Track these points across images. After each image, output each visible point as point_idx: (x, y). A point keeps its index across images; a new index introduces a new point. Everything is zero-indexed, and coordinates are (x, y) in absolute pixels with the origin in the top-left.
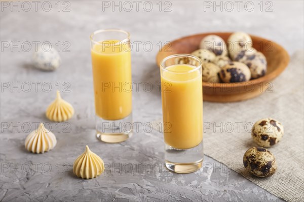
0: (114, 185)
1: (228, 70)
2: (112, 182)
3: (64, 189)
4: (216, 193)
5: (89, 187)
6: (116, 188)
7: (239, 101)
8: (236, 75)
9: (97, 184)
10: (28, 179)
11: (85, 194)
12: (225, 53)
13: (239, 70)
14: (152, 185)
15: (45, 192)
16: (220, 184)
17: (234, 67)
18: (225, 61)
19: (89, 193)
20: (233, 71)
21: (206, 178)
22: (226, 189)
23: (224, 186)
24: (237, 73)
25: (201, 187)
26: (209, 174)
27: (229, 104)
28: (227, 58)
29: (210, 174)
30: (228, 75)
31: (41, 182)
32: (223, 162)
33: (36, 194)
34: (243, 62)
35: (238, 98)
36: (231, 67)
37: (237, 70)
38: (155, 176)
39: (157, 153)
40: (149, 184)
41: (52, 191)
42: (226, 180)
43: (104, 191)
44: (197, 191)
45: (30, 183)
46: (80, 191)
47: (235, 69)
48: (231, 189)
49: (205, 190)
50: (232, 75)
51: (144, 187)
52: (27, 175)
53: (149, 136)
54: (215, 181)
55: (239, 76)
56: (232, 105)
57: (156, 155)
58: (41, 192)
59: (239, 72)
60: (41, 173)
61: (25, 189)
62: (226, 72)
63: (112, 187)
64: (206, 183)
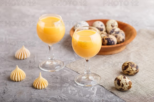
0: (47, 96)
1: (106, 39)
2: (47, 95)
3: (22, 98)
4: (98, 101)
5: (35, 97)
6: (49, 98)
7: (111, 54)
8: (110, 42)
9: (39, 96)
10: (4, 93)
11: (33, 101)
12: (104, 30)
13: (112, 39)
14: (66, 97)
15: (13, 100)
16: (100, 96)
17: (109, 37)
18: (104, 34)
19: (35, 100)
20: (108, 39)
21: (94, 93)
22: (103, 99)
23: (102, 98)
24: (110, 40)
25: (91, 98)
26: (95, 91)
27: (106, 56)
28: (105, 33)
29: (96, 91)
31: (11, 95)
33: (8, 100)
35: (111, 53)
36: (108, 37)
37: (111, 39)
38: (68, 92)
39: (69, 80)
40: (65, 96)
41: (16, 99)
42: (103, 94)
43: (42, 99)
44: (89, 100)
45: (5, 95)
46: (30, 99)
47: (110, 38)
48: (106, 99)
49: (93, 99)
50: (108, 41)
51: (63, 97)
52: (4, 91)
53: (66, 72)
54: (98, 95)
55: (111, 42)
56: (107, 56)
57: (69, 81)
58: (11, 100)
59: (112, 40)
60: (11, 90)
61: (3, 98)
62: (105, 40)
63: (46, 97)
64: (93, 96)
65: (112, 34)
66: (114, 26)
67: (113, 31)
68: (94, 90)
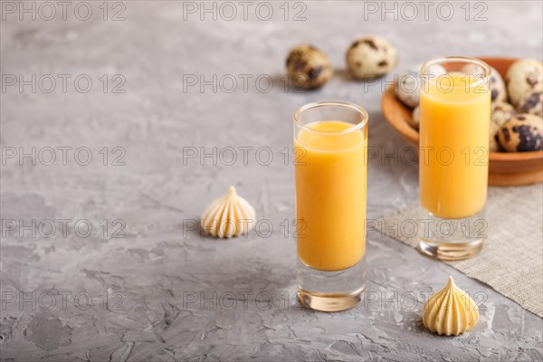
0: (323, 337)
1: (514, 129)
2: (319, 330)
3: (233, 343)
4: (504, 353)
5: (279, 340)
6: (327, 342)
7: (531, 184)
8: (528, 139)
9: (292, 333)
10: (167, 323)
11: (273, 353)
12: (502, 95)
13: (535, 129)
14: (389, 337)
15: (201, 349)
16: (511, 336)
17: (525, 123)
18: (505, 112)
19: (279, 351)
20: (522, 131)
21: (486, 326)
22: (523, 347)
23: (517, 341)
24: (530, 135)
25: (477, 342)
26: (489, 319)
27: (512, 189)
28: (508, 107)
29: (492, 317)
30: (515, 138)
31: (193, 330)
32: (513, 297)
33: (185, 351)
34: (536, 114)
35: (529, 178)
36: (520, 123)
37: (532, 130)
38: (394, 320)
39: (392, 279)
40: (385, 335)
41: (213, 347)
42: (520, 329)
43: (305, 347)
44: (471, 349)
45: (172, 331)
46: (263, 347)
47: (528, 127)
48: (530, 346)
49: (485, 348)
50: (522, 137)
51: (376, 340)
52: (165, 316)
53: (377, 247)
54: (501, 330)
55: (534, 141)
56: (518, 191)
57: (393, 283)
58: (194, 349)
59: (535, 133)
60: (191, 312)
61: (164, 342)
62: (511, 132)
63: (319, 340)
64: (485, 334)
65: (532, 111)
66: (536, 82)
67: (534, 99)
68: (485, 315)
